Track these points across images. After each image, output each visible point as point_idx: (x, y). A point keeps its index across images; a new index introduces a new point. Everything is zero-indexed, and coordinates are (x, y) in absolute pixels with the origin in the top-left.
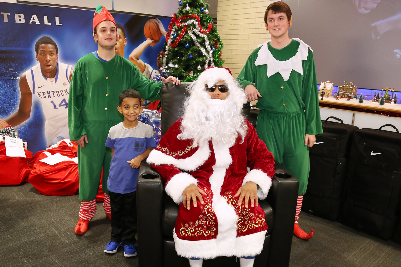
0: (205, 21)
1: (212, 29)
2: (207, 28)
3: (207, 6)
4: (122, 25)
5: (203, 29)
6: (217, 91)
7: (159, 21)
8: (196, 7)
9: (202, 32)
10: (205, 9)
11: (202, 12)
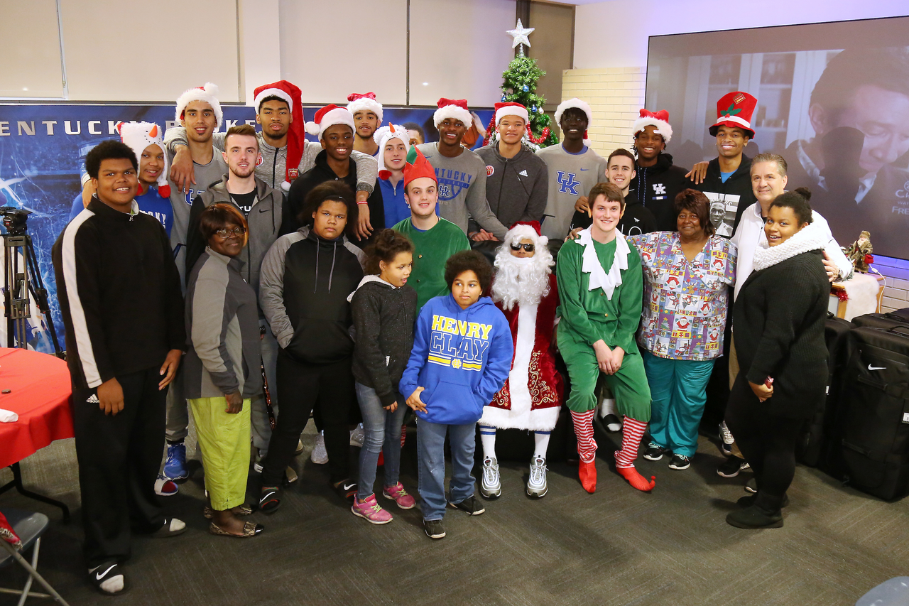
0: (539, 123)
1: (549, 137)
2: (541, 133)
3: (542, 103)
4: (420, 125)
5: (536, 137)
6: (523, 250)
9: (533, 142)
10: (539, 107)
11: (534, 113)
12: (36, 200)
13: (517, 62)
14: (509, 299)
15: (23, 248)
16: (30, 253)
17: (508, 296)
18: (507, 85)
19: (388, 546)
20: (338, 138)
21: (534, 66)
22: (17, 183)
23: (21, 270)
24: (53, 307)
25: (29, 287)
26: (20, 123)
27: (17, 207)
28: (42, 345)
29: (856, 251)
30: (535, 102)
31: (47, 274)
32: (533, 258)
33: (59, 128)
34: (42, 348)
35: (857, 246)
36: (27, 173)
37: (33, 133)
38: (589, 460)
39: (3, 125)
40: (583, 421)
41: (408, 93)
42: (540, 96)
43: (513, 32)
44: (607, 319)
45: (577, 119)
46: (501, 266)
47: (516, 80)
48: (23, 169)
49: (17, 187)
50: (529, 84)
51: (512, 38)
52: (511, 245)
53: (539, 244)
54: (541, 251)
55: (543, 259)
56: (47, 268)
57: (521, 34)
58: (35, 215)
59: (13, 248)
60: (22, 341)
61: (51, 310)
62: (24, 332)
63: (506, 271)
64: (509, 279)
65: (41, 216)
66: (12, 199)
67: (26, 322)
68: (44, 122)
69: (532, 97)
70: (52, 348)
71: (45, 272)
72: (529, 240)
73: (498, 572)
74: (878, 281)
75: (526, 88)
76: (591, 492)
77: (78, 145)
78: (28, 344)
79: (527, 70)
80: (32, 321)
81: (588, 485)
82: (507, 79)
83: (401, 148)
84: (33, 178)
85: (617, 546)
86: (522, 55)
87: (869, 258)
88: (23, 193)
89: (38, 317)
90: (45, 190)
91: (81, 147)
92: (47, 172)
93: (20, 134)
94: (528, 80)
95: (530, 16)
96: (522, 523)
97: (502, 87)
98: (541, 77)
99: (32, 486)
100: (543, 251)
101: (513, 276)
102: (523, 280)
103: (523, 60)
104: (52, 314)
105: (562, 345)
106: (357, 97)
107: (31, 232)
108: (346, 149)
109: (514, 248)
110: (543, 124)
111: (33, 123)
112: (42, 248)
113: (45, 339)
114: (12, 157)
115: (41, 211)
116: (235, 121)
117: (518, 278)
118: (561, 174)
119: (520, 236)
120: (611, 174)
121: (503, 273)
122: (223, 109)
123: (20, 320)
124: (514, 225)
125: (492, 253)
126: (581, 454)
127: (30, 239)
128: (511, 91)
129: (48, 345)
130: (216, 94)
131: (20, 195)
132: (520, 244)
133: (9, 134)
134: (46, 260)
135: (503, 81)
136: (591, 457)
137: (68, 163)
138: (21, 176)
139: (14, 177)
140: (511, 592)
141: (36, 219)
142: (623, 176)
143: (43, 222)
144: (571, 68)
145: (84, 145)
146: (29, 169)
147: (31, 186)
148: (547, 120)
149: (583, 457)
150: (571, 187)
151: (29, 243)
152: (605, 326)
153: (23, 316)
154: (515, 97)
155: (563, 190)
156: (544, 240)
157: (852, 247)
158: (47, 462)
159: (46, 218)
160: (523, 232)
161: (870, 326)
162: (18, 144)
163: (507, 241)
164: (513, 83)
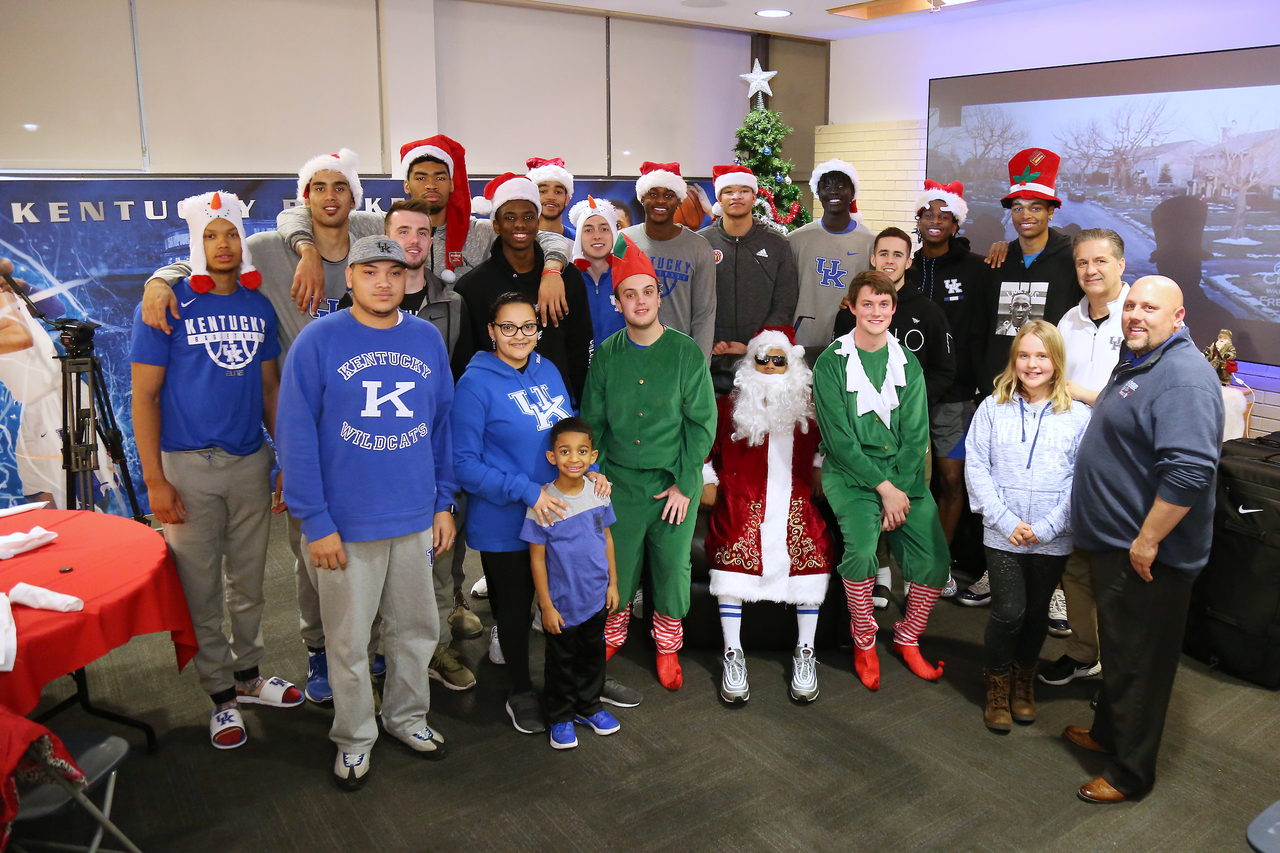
0: (786, 197)
1: (799, 214)
2: (788, 210)
3: (789, 170)
4: (626, 203)
5: (782, 215)
6: (771, 364)
7: (699, 187)
8: (766, 174)
9: (778, 222)
10: (785, 176)
11: (778, 183)
12: (106, 308)
13: (754, 116)
14: (756, 430)
15: (89, 374)
16: (98, 381)
17: (755, 426)
18: (741, 147)
19: (601, 771)
20: (516, 219)
21: (777, 121)
22: (80, 286)
23: (85, 404)
24: (130, 455)
25: (97, 428)
26: (83, 205)
27: (79, 318)
28: (115, 507)
29: (1214, 356)
30: (780, 169)
31: (121, 409)
32: (785, 375)
33: (137, 211)
34: (115, 511)
35: (1215, 349)
36: (94, 272)
37: (101, 218)
38: (868, 644)
39: (60, 208)
40: (861, 593)
41: (609, 160)
42: (786, 162)
43: (748, 77)
44: (888, 454)
45: (839, 186)
46: (744, 386)
47: (753, 140)
48: (88, 267)
49: (80, 291)
50: (770, 145)
51: (747, 84)
52: (756, 358)
53: (792, 356)
54: (795, 366)
55: (798, 376)
56: (121, 401)
57: (759, 80)
58: (104, 329)
59: (74, 375)
60: (87, 501)
61: (128, 459)
62: (90, 490)
63: (750, 393)
64: (754, 403)
65: (112, 331)
66: (73, 308)
67: (93, 476)
68: (116, 203)
69: (776, 162)
70: (128, 510)
71: (119, 406)
72: (779, 350)
73: (752, 802)
74: (1245, 395)
75: (767, 150)
76: (873, 689)
77: (164, 233)
78: (96, 506)
79: (769, 126)
80: (100, 474)
81: (869, 679)
82: (742, 139)
83: (604, 230)
84: (102, 279)
85: (912, 761)
86: (761, 106)
87: (1232, 365)
88: (88, 300)
89: (110, 469)
90: (118, 295)
91: (168, 235)
92: (121, 270)
93: (84, 219)
94: (769, 139)
95: (770, 56)
96: (782, 734)
97: (736, 150)
98: (787, 135)
99: (102, 702)
100: (798, 365)
101: (759, 398)
102: (772, 404)
103: (762, 113)
104: (128, 464)
105: (829, 490)
106: (542, 164)
107: (99, 353)
108: (527, 234)
109: (759, 362)
110: (792, 198)
111: (101, 204)
112: (115, 374)
113: (119, 498)
114: (72, 251)
115: (114, 324)
116: (378, 200)
117: (765, 401)
118: (821, 261)
119: (768, 346)
120: (879, 262)
121: (746, 394)
122: (363, 183)
123: (85, 472)
124: (760, 331)
125: (730, 370)
126: (857, 638)
127: (97, 362)
128: (746, 154)
129: (123, 506)
130: (354, 163)
131: (84, 303)
132: (767, 356)
133: (68, 220)
134: (119, 391)
135: (736, 141)
136: (870, 641)
137: (150, 258)
138: (86, 277)
139: (75, 278)
140: (772, 829)
141: (106, 335)
142: (895, 266)
143: (116, 339)
144: (826, 123)
145: (172, 234)
146: (96, 266)
147: (99, 290)
148: (796, 192)
149: (860, 642)
150: (835, 278)
151: (96, 367)
152: (885, 463)
153: (88, 466)
154: (753, 162)
155: (825, 282)
156: (800, 350)
157: (1209, 352)
158: (124, 668)
159: (120, 334)
160: (771, 341)
161: (1238, 454)
162: (80, 233)
163: (751, 353)
164: (750, 143)
